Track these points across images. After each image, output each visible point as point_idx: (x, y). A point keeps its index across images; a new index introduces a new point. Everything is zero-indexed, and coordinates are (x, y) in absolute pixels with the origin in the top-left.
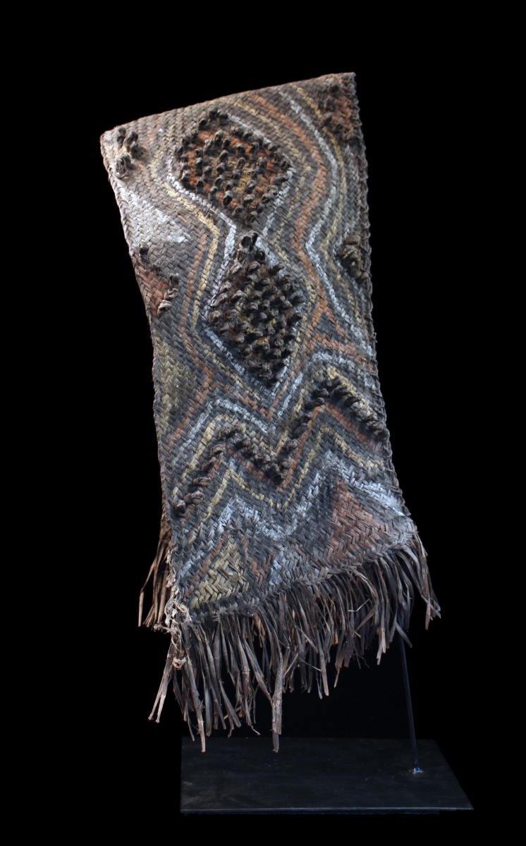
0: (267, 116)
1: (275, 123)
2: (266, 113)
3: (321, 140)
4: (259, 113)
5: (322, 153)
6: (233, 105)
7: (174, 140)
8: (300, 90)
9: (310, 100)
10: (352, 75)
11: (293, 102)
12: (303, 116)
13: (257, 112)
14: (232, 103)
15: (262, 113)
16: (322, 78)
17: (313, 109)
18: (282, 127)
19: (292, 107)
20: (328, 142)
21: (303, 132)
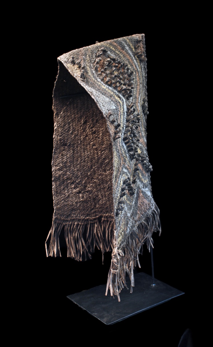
0: (118, 51)
1: (121, 54)
2: (118, 50)
3: (135, 61)
4: (116, 50)
5: (136, 67)
6: (106, 46)
7: (90, 62)
8: (128, 41)
9: (131, 45)
10: (144, 34)
11: (126, 45)
12: (129, 51)
13: (115, 49)
14: (106, 45)
15: (117, 50)
16: (134, 35)
17: (132, 48)
18: (124, 56)
19: (126, 48)
20: (137, 62)
21: (130, 58)
